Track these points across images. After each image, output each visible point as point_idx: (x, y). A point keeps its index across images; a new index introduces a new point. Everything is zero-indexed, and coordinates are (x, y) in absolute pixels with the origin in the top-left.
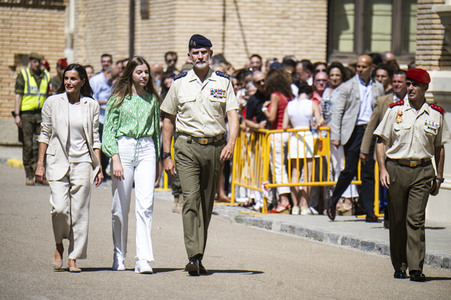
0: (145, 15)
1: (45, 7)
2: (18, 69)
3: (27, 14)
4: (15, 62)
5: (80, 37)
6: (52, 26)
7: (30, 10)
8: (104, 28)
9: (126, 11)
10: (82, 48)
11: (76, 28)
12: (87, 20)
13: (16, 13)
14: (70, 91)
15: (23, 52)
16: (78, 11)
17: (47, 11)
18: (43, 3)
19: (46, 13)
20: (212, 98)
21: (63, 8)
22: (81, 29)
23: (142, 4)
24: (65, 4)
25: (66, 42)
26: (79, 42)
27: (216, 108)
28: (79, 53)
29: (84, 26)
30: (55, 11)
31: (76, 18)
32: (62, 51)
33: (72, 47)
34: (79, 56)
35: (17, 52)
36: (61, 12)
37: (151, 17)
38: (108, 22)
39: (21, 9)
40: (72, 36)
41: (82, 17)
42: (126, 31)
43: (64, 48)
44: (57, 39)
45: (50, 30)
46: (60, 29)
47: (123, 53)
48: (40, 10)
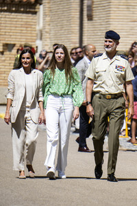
0: (90, 18)
1: (23, 12)
2: (5, 53)
3: (11, 17)
4: (3, 49)
5: (47, 32)
6: (27, 25)
7: (13, 14)
8: (62, 27)
9: (77, 15)
10: (48, 39)
11: (44, 27)
12: (51, 21)
13: (4, 16)
14: (26, 66)
15: (9, 42)
16: (45, 15)
17: (25, 15)
18: (22, 9)
19: (24, 16)
20: (116, 70)
21: (35, 13)
22: (47, 27)
23: (88, 10)
24: (37, 10)
25: (37, 36)
26: (46, 35)
27: (118, 77)
28: (46, 43)
29: (49, 25)
30: (30, 15)
31: (44, 20)
32: (34, 42)
33: (41, 39)
34: (46, 45)
35: (5, 42)
36: (34, 15)
37: (94, 19)
38: (65, 22)
39: (7, 13)
40: (41, 31)
41: (48, 19)
42: (77, 28)
43: (36, 39)
44: (31, 33)
45: (27, 28)
46: (33, 26)
47: (75, 43)
48: (21, 14)
